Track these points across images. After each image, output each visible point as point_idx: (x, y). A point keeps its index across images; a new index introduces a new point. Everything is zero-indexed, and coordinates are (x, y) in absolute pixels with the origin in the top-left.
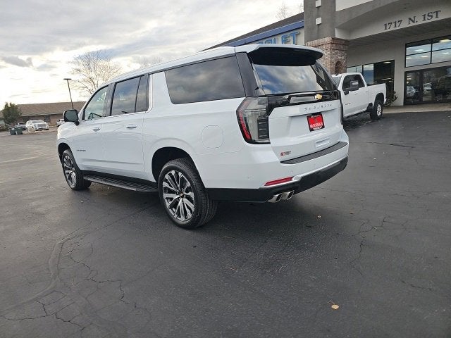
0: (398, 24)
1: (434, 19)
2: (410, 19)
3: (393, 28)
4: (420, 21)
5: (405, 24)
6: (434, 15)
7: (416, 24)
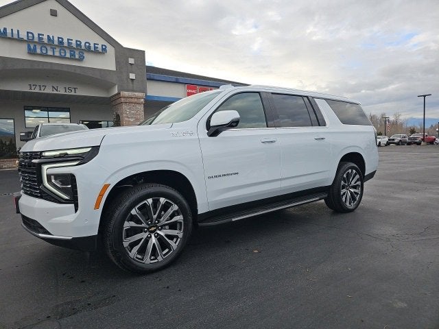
0: (42, 88)
1: (73, 93)
2: (53, 87)
3: (37, 90)
4: (62, 91)
5: (49, 90)
6: (73, 90)
7: (56, 92)
